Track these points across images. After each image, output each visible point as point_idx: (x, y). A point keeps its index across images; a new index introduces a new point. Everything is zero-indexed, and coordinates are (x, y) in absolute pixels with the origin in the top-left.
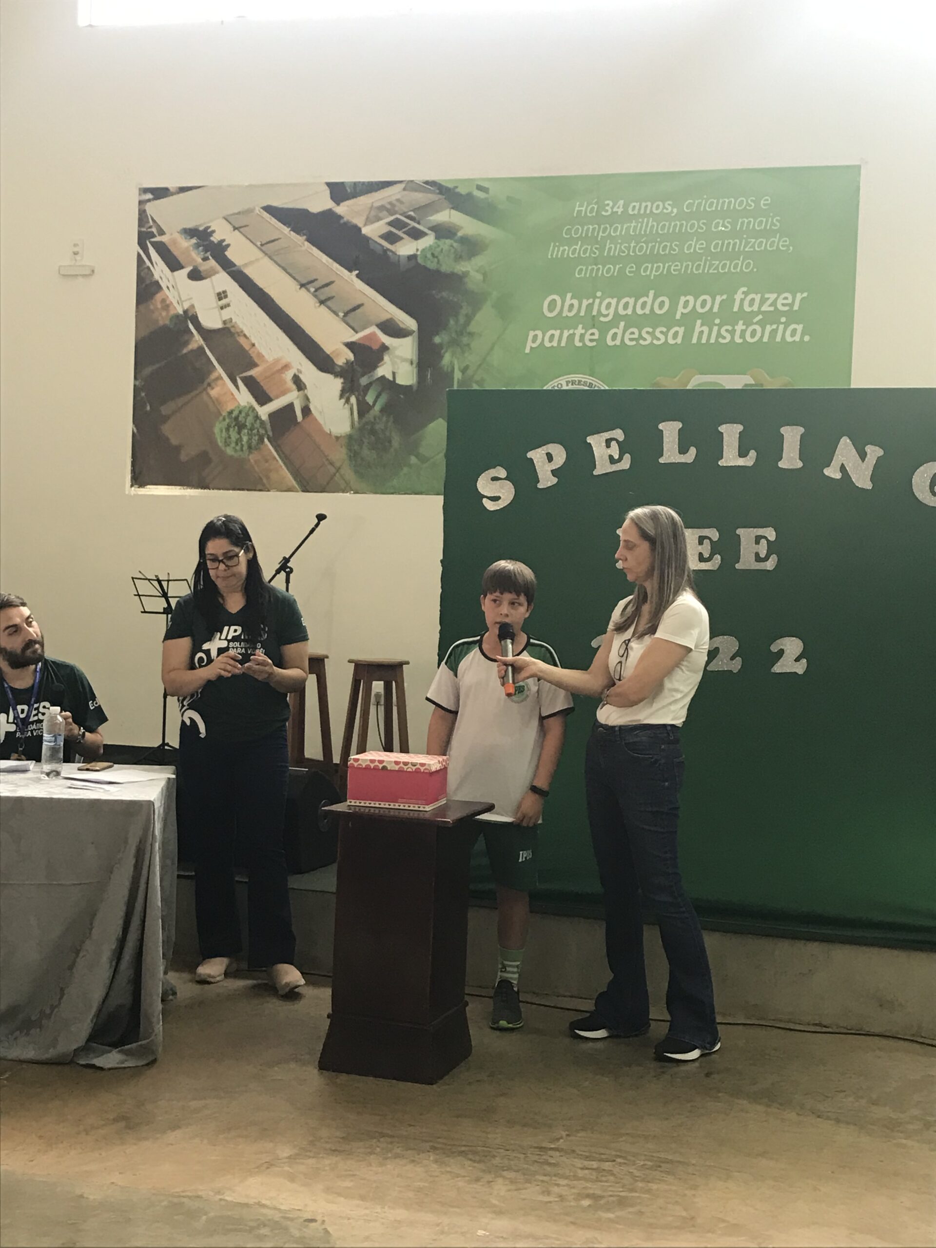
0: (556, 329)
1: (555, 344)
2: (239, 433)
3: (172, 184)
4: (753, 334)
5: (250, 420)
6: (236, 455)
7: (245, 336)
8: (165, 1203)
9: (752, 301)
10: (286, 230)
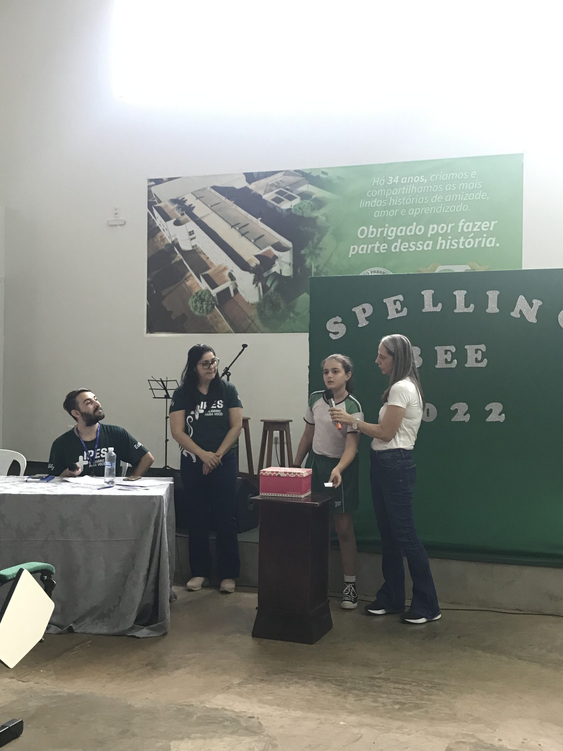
0: (365, 244)
1: (364, 252)
2: (202, 304)
3: (164, 177)
4: (469, 243)
5: (207, 296)
6: (200, 315)
7: (204, 254)
8: (174, 709)
9: (469, 225)
10: (223, 198)
